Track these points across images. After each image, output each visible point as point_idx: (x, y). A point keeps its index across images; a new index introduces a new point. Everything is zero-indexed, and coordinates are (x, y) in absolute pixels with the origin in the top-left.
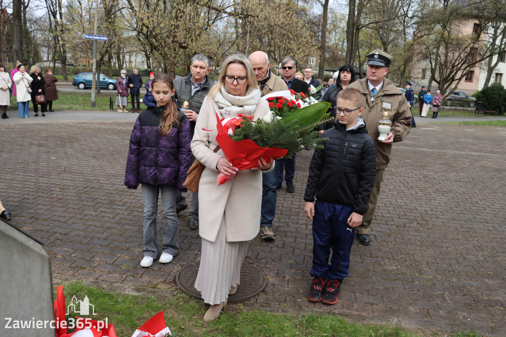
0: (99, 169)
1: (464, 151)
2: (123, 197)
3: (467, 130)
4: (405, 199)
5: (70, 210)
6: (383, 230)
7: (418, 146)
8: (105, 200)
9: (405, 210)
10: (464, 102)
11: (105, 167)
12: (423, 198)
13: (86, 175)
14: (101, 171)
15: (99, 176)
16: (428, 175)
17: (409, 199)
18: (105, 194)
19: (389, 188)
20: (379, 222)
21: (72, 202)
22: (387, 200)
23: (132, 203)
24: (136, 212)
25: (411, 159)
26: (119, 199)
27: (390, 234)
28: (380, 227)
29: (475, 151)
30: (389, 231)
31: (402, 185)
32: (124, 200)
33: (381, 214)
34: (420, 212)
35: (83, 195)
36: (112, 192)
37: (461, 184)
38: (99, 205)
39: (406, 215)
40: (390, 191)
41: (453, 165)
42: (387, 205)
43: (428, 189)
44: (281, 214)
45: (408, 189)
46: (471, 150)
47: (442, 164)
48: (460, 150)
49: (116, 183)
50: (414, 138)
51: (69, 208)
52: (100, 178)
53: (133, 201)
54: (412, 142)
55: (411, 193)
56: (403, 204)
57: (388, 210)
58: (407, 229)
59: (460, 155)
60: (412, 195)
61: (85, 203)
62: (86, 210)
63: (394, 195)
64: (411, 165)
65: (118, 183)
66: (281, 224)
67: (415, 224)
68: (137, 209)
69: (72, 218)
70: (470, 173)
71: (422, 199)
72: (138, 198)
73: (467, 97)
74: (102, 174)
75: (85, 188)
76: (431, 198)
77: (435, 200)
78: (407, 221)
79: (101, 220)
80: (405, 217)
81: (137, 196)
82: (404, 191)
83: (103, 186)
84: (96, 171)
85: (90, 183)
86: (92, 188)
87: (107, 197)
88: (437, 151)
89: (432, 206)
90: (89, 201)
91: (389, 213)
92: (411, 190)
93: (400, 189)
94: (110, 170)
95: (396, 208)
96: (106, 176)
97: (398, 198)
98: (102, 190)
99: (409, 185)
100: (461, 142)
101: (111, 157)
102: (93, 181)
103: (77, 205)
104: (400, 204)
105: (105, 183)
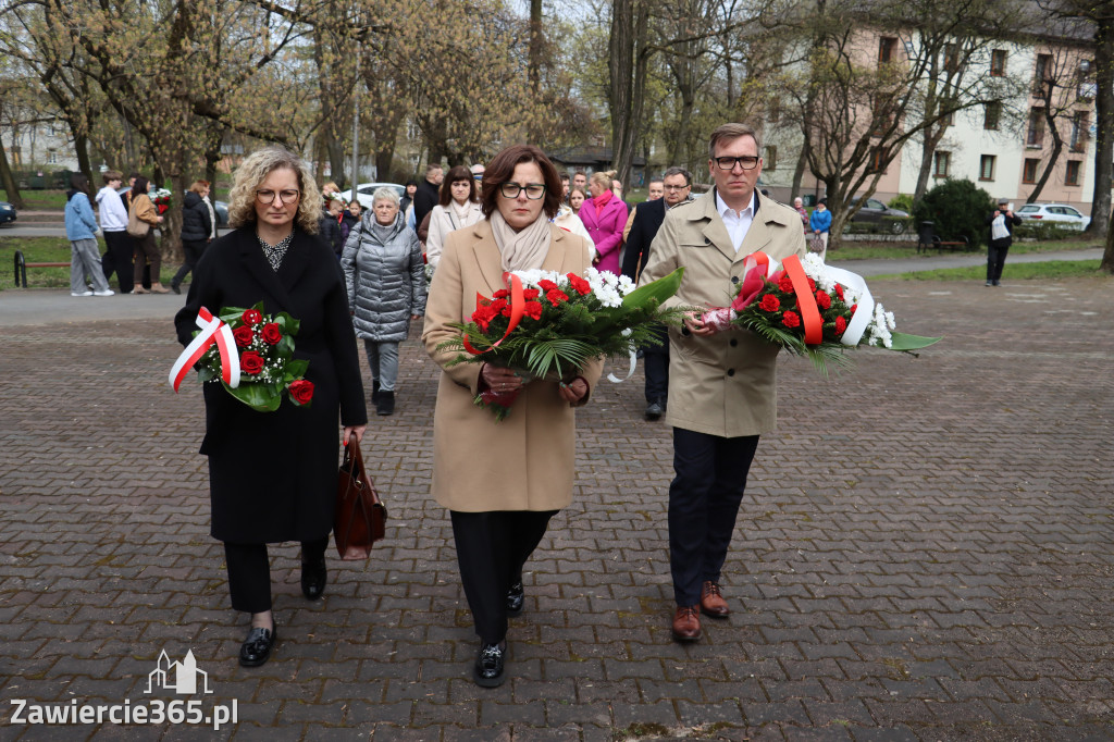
0: (102, 476)
1: (971, 349)
3: (933, 293)
4: (953, 494)
5: (98, 629)
6: (977, 592)
8: (186, 580)
9: (979, 527)
10: (879, 223)
11: (117, 469)
12: (990, 486)
13: (72, 499)
14: (112, 483)
15: (117, 499)
16: (949, 421)
17: (965, 494)
18: (172, 560)
19: (893, 465)
20: (950, 568)
21: (88, 602)
22: (914, 501)
25: (875, 381)
27: (1004, 605)
28: (964, 584)
29: (994, 347)
30: (994, 595)
31: (915, 454)
33: (934, 546)
34: (1016, 527)
35: (106, 570)
36: (190, 549)
37: (1043, 441)
38: (180, 600)
39: (993, 542)
40: (902, 475)
41: (981, 388)
42: (929, 517)
43: (981, 461)
45: (937, 465)
46: (984, 345)
47: (954, 388)
48: (961, 346)
49: (183, 519)
51: (92, 622)
52: (125, 508)
55: (955, 476)
56: (960, 509)
57: (942, 531)
58: (1029, 581)
59: (973, 360)
60: (962, 483)
62: (148, 623)
63: (921, 485)
64: (891, 398)
65: (190, 519)
67: (1034, 564)
69: (121, 658)
70: (1036, 408)
71: (991, 491)
73: (885, 209)
74: (121, 492)
75: (100, 544)
76: (1012, 487)
77: (1022, 490)
78: (1011, 559)
79: (219, 656)
80: (996, 547)
82: (934, 472)
83: (152, 534)
84: (99, 483)
85: (105, 528)
86: (121, 542)
87: (187, 570)
89: (1032, 509)
90: (138, 589)
91: (952, 540)
92: (946, 467)
93: (919, 466)
94: (138, 476)
95: (955, 523)
96: (140, 500)
97: (937, 493)
98: (158, 549)
99: (932, 455)
100: (945, 325)
101: (114, 434)
102: (109, 520)
103: (109, 607)
104: (954, 510)
105: (152, 523)
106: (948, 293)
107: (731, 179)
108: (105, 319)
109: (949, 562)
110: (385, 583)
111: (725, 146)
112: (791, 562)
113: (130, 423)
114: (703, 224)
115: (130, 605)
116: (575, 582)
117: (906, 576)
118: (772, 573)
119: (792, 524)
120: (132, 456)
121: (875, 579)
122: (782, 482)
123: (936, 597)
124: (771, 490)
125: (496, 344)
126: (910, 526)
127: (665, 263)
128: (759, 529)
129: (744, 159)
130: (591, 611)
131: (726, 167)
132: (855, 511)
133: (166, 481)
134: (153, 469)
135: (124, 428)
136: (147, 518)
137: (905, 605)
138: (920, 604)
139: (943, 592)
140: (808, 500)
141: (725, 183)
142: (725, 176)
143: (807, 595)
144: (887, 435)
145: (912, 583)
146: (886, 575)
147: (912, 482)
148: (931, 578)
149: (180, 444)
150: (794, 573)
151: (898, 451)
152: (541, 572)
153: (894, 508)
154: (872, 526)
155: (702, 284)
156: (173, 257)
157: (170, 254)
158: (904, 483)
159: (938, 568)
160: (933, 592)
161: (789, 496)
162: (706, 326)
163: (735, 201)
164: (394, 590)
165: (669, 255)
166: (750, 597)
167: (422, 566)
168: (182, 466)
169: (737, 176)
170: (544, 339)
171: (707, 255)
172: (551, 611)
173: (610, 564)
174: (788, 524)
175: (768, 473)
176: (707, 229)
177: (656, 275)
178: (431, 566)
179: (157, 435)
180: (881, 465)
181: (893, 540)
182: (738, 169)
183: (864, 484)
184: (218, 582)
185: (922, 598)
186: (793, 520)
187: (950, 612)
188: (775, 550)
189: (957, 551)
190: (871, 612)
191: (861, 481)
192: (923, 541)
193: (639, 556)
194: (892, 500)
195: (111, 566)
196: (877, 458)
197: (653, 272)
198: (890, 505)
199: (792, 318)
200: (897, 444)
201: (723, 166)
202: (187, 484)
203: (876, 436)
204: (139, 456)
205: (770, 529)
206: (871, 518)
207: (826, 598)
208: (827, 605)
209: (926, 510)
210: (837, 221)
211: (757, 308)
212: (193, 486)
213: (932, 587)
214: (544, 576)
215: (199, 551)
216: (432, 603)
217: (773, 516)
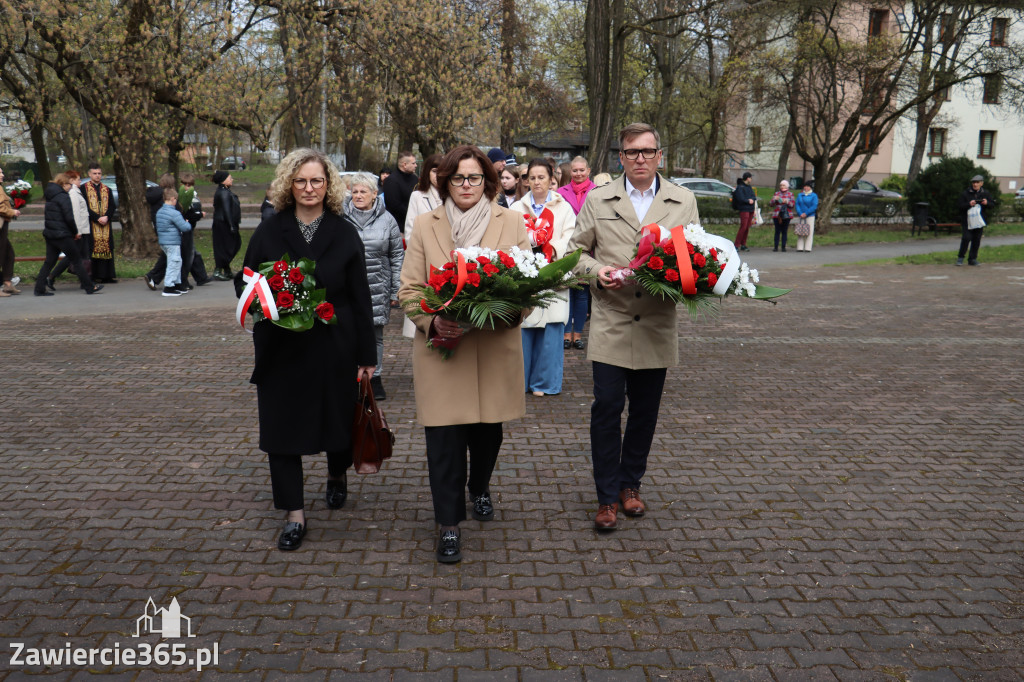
1: (970, 336)
2: (198, 570)
4: (953, 490)
6: (983, 595)
7: (854, 333)
9: (983, 525)
10: (871, 205)
11: (75, 471)
13: (27, 504)
14: (69, 487)
15: (74, 503)
16: (948, 412)
17: (967, 490)
18: (132, 566)
19: (888, 460)
20: (951, 569)
21: (41, 613)
22: (911, 497)
23: (237, 588)
24: (271, 620)
25: (868, 371)
26: (190, 580)
28: (967, 586)
31: (911, 448)
32: (208, 582)
33: (935, 545)
35: (62, 579)
36: (151, 555)
39: (999, 541)
40: (897, 470)
41: (982, 378)
42: (930, 514)
43: (984, 454)
44: (685, 575)
45: (935, 458)
46: (986, 332)
47: (952, 378)
48: (959, 334)
49: (144, 523)
50: (823, 310)
52: (83, 513)
53: (238, 581)
54: (830, 323)
55: (955, 471)
56: (962, 506)
57: (942, 529)
59: (973, 347)
60: (963, 478)
61: (84, 607)
63: (919, 481)
64: (885, 389)
65: (151, 523)
66: (712, 609)
68: (271, 610)
71: (995, 486)
72: (245, 568)
73: (876, 190)
74: (79, 496)
75: (55, 551)
78: (1019, 559)
80: (1003, 547)
81: (240, 563)
82: (936, 468)
83: (111, 540)
84: (55, 487)
85: (61, 533)
86: (78, 548)
87: (149, 576)
88: (908, 342)
90: (95, 597)
91: (954, 539)
92: (946, 461)
93: (916, 460)
94: (97, 479)
95: (957, 521)
96: (99, 504)
97: (936, 489)
98: (116, 555)
99: (930, 448)
100: (943, 311)
101: (73, 435)
102: (64, 525)
103: (63, 618)
104: (954, 506)
105: (111, 528)
106: (945, 277)
107: (636, 166)
108: (62, 315)
109: (951, 563)
110: (355, 588)
111: (631, 141)
112: (781, 563)
113: (88, 424)
114: (614, 202)
115: (86, 615)
116: (554, 585)
117: (904, 578)
118: (760, 574)
119: (781, 522)
120: (90, 457)
121: (870, 581)
122: (769, 478)
123: (937, 600)
124: (757, 486)
125: (446, 304)
126: (907, 524)
127: (586, 233)
128: (747, 528)
129: (645, 151)
130: (570, 616)
131: (631, 157)
132: (848, 508)
133: (126, 483)
134: (112, 471)
135: (82, 429)
136: (106, 522)
137: (905, 609)
138: (921, 608)
139: (945, 595)
140: (797, 497)
141: (631, 170)
142: (631, 164)
143: (798, 597)
144: (881, 428)
145: (911, 585)
146: (884, 576)
147: (909, 478)
148: (932, 580)
149: (142, 445)
150: (785, 575)
151: (893, 444)
152: (517, 575)
153: (890, 506)
154: (867, 524)
155: (613, 249)
156: (134, 250)
157: (132, 248)
158: (899, 478)
159: (939, 569)
160: (934, 595)
161: (778, 493)
162: (613, 281)
163: (640, 184)
164: (363, 595)
165: (589, 226)
166: (737, 600)
167: (393, 569)
168: (144, 468)
169: (640, 164)
170: (481, 301)
171: (617, 226)
172: (529, 616)
173: (589, 566)
174: (776, 522)
175: (755, 469)
176: (617, 206)
177: (579, 242)
178: (403, 570)
179: (116, 436)
180: (875, 460)
181: (889, 539)
182: (641, 159)
183: (857, 480)
184: (179, 589)
185: (923, 601)
186: (782, 519)
187: (954, 617)
188: (763, 550)
189: (959, 551)
190: (867, 615)
191: (853, 477)
192: (922, 540)
193: (621, 557)
194: (888, 496)
195: (66, 574)
196: (870, 452)
197: (577, 240)
198: (886, 502)
199: (672, 274)
200: (892, 437)
201: (629, 157)
202: (148, 487)
203: (869, 429)
204: (98, 458)
205: (757, 528)
206: (865, 515)
207: (818, 601)
208: (819, 609)
209: (926, 507)
210: (826, 204)
211: (646, 267)
212: (155, 488)
213: (932, 589)
214: (521, 579)
215: (160, 557)
216: (403, 608)
217: (761, 514)
